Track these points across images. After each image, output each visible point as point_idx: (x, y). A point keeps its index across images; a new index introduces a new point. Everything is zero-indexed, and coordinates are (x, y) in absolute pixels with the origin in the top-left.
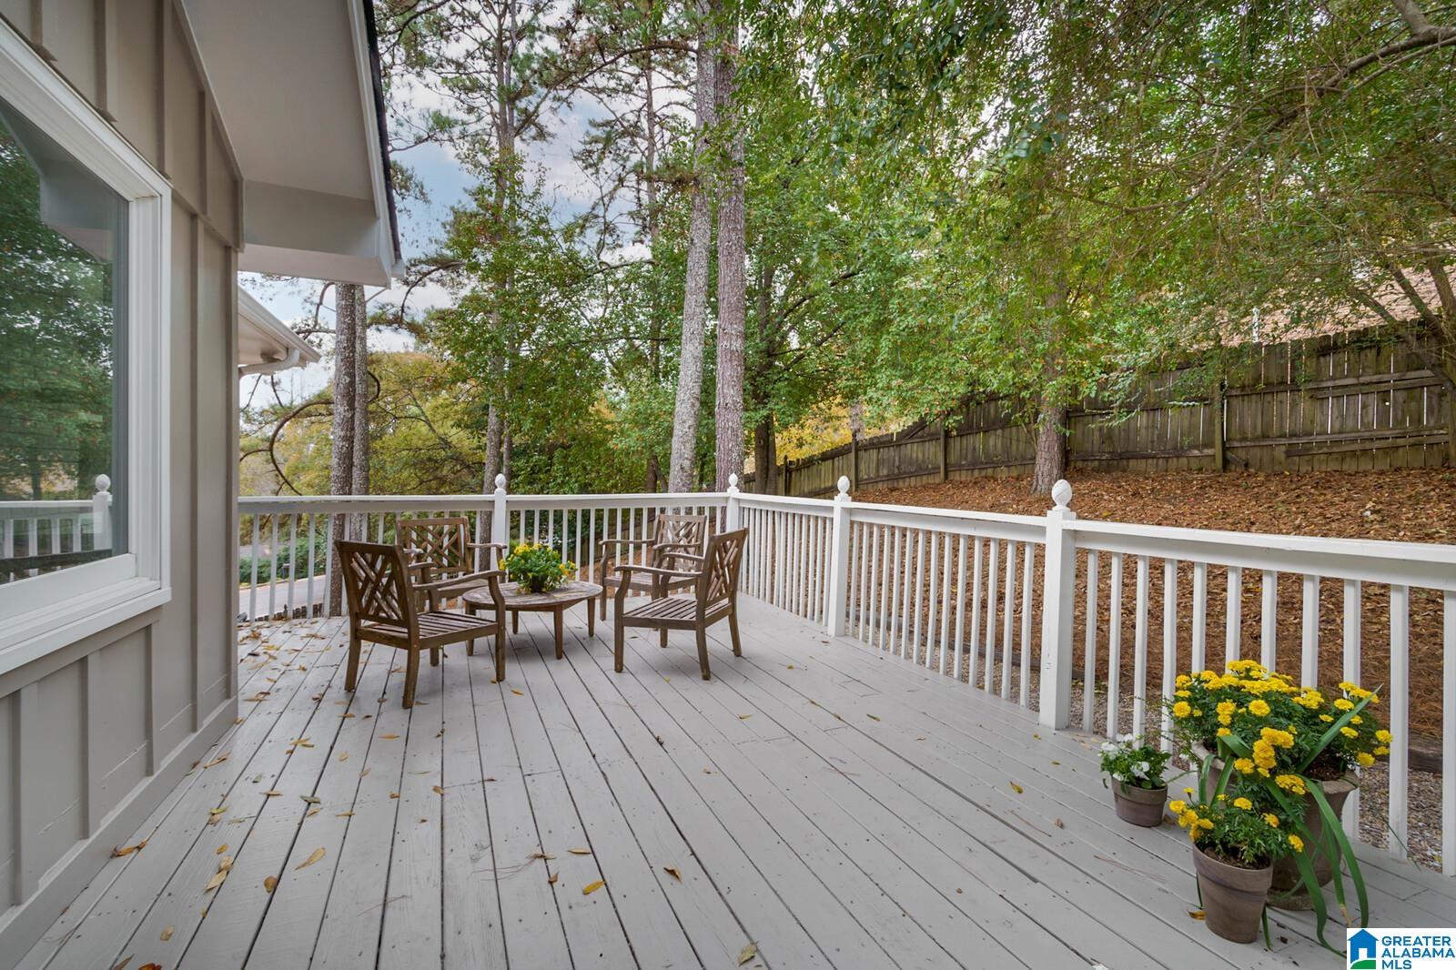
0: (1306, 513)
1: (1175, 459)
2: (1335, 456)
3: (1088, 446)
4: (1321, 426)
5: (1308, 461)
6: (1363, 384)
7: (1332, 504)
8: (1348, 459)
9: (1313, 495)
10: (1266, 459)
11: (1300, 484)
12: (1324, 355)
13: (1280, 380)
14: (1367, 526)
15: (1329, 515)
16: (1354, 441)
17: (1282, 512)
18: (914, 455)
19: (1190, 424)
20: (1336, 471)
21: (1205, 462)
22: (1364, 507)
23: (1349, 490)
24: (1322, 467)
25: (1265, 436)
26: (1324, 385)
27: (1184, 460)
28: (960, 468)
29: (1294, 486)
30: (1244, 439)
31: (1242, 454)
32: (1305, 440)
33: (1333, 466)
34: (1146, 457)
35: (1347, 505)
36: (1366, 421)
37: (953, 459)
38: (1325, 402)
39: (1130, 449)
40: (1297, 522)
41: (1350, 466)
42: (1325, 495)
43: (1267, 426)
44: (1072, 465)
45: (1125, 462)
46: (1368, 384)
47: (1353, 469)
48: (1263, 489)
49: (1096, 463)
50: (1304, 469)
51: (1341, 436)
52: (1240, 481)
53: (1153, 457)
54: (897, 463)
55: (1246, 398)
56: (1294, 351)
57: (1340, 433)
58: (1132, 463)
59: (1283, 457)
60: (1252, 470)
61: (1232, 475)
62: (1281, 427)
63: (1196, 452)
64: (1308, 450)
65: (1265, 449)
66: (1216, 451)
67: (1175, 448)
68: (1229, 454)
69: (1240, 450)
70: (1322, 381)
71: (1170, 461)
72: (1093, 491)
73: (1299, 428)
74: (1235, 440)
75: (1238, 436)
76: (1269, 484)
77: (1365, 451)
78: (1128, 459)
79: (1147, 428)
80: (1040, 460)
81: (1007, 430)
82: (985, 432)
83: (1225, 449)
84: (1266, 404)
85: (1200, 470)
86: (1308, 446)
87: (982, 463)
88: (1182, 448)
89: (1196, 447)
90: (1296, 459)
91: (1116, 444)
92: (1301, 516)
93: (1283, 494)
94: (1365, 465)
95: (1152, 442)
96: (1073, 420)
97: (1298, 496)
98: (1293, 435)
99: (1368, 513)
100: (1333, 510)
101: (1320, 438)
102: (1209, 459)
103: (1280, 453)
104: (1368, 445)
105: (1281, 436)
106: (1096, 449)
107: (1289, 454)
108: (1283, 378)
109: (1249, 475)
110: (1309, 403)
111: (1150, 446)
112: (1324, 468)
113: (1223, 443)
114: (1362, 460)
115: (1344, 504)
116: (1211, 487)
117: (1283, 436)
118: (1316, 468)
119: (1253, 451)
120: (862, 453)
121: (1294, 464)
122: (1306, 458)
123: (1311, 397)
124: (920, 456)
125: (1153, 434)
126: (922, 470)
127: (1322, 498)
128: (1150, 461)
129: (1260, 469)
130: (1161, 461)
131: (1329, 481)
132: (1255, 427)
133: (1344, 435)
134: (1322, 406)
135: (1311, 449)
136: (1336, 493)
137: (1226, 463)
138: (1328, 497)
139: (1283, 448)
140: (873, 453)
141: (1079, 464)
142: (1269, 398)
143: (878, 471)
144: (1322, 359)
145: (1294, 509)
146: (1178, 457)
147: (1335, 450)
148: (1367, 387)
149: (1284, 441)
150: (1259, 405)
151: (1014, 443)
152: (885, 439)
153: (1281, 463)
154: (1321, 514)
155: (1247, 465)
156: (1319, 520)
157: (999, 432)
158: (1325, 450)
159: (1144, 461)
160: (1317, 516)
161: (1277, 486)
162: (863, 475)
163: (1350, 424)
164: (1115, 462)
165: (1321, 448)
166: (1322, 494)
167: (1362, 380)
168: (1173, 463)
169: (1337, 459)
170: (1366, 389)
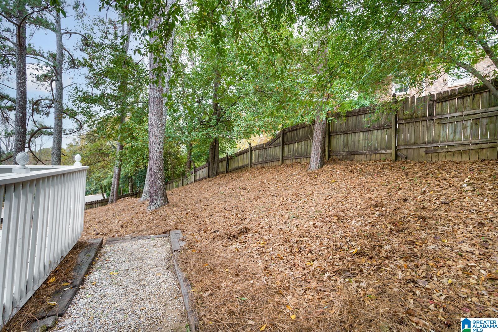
0: (430, 184)
1: (374, 155)
2: (450, 153)
3: (338, 149)
4: (443, 138)
5: (436, 156)
6: (465, 115)
7: (445, 179)
8: (456, 155)
9: (436, 173)
10: (416, 155)
11: (430, 167)
12: (445, 101)
13: (423, 115)
14: (464, 193)
15: (442, 186)
16: (459, 145)
17: (417, 183)
18: (271, 153)
19: (381, 138)
20: (450, 161)
21: (387, 156)
22: (462, 181)
23: (455, 171)
24: (443, 158)
25: (415, 144)
26: (445, 116)
27: (378, 155)
28: (288, 158)
29: (427, 169)
30: (406, 145)
31: (405, 152)
32: (435, 145)
33: (449, 158)
34: (362, 154)
35: (453, 180)
36: (466, 135)
37: (285, 155)
38: (445, 125)
39: (356, 150)
40: (424, 189)
41: (457, 159)
42: (442, 173)
43: (417, 138)
44: (332, 157)
45: (353, 156)
46: (467, 115)
47: (459, 160)
48: (412, 170)
49: (341, 156)
50: (434, 160)
51: (452, 143)
52: (402, 166)
53: (365, 154)
54: (265, 156)
55: (407, 125)
56: (430, 100)
57: (453, 141)
58: (356, 156)
59: (424, 153)
60: (409, 160)
61: (399, 162)
62: (423, 139)
63: (383, 151)
64: (436, 150)
65: (415, 149)
66: (392, 151)
67: (375, 150)
68: (399, 153)
69: (404, 150)
70: (444, 114)
71: (372, 156)
72: (334, 169)
73: (431, 139)
74: (401, 145)
75: (403, 144)
76: (415, 167)
77: (465, 151)
78: (354, 155)
79: (363, 140)
80: (312, 155)
81: (306, 142)
82: (298, 142)
83: (397, 150)
84: (416, 127)
85: (385, 160)
86: (436, 148)
87: (296, 156)
88: (377, 149)
89: (384, 149)
90: (430, 155)
91: (350, 148)
92: (427, 186)
93: (420, 172)
94: (465, 158)
95: (365, 147)
96: (332, 136)
97: (428, 174)
98: (429, 143)
99: (465, 185)
100: (445, 182)
101: (442, 144)
102: (389, 155)
103: (422, 152)
104: (467, 148)
105: (423, 143)
106: (341, 150)
107: (427, 152)
108: (424, 114)
109: (407, 163)
110: (437, 126)
111: (364, 148)
112: (444, 159)
113: (396, 147)
114: (464, 156)
115: (452, 179)
116: (387, 168)
117: (424, 143)
118: (440, 159)
119: (410, 151)
120: (253, 152)
121: (429, 157)
122: (435, 154)
123: (438, 123)
124: (274, 153)
125: (365, 143)
126: (274, 159)
127: (440, 175)
128: (363, 156)
129: (413, 160)
130: (368, 156)
131: (445, 166)
132: (410, 139)
133: (455, 142)
134: (443, 127)
135: (438, 150)
136: (449, 173)
137: (397, 156)
138: (444, 175)
139: (424, 149)
140: (257, 151)
141: (334, 157)
142: (418, 124)
143: (258, 159)
144: (444, 103)
145: (424, 181)
146: (376, 154)
147: (450, 150)
148: (467, 117)
149: (424, 146)
150: (413, 127)
151: (309, 147)
152: (261, 146)
153: (423, 157)
154: (438, 185)
155: (406, 158)
156: (436, 189)
157: (303, 142)
158: (445, 150)
159: (361, 156)
160: (436, 186)
161: (418, 169)
162: (253, 161)
163: (458, 136)
164: (349, 156)
165: (443, 149)
166: (440, 173)
167: (465, 113)
168: (374, 157)
169: (451, 155)
170: (467, 118)
